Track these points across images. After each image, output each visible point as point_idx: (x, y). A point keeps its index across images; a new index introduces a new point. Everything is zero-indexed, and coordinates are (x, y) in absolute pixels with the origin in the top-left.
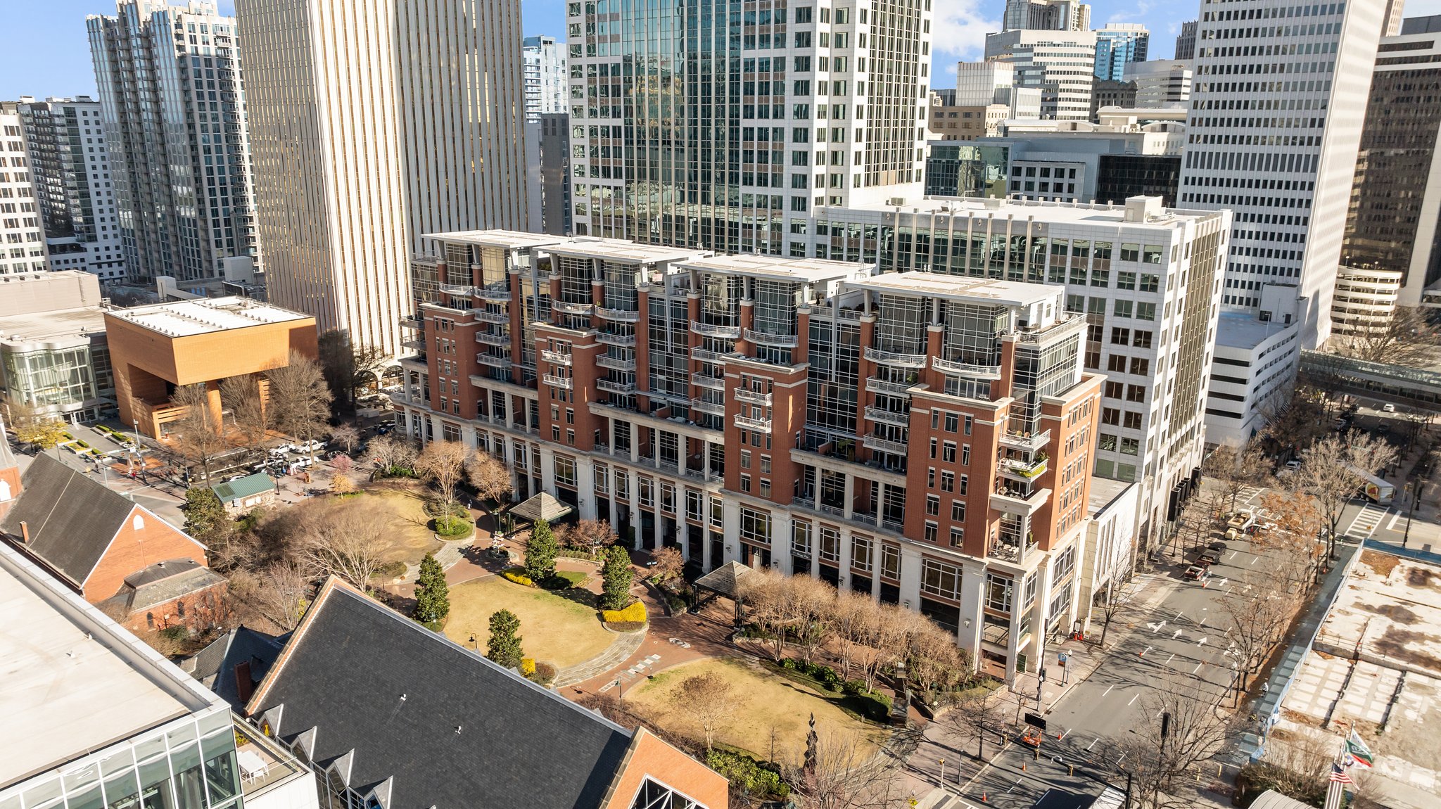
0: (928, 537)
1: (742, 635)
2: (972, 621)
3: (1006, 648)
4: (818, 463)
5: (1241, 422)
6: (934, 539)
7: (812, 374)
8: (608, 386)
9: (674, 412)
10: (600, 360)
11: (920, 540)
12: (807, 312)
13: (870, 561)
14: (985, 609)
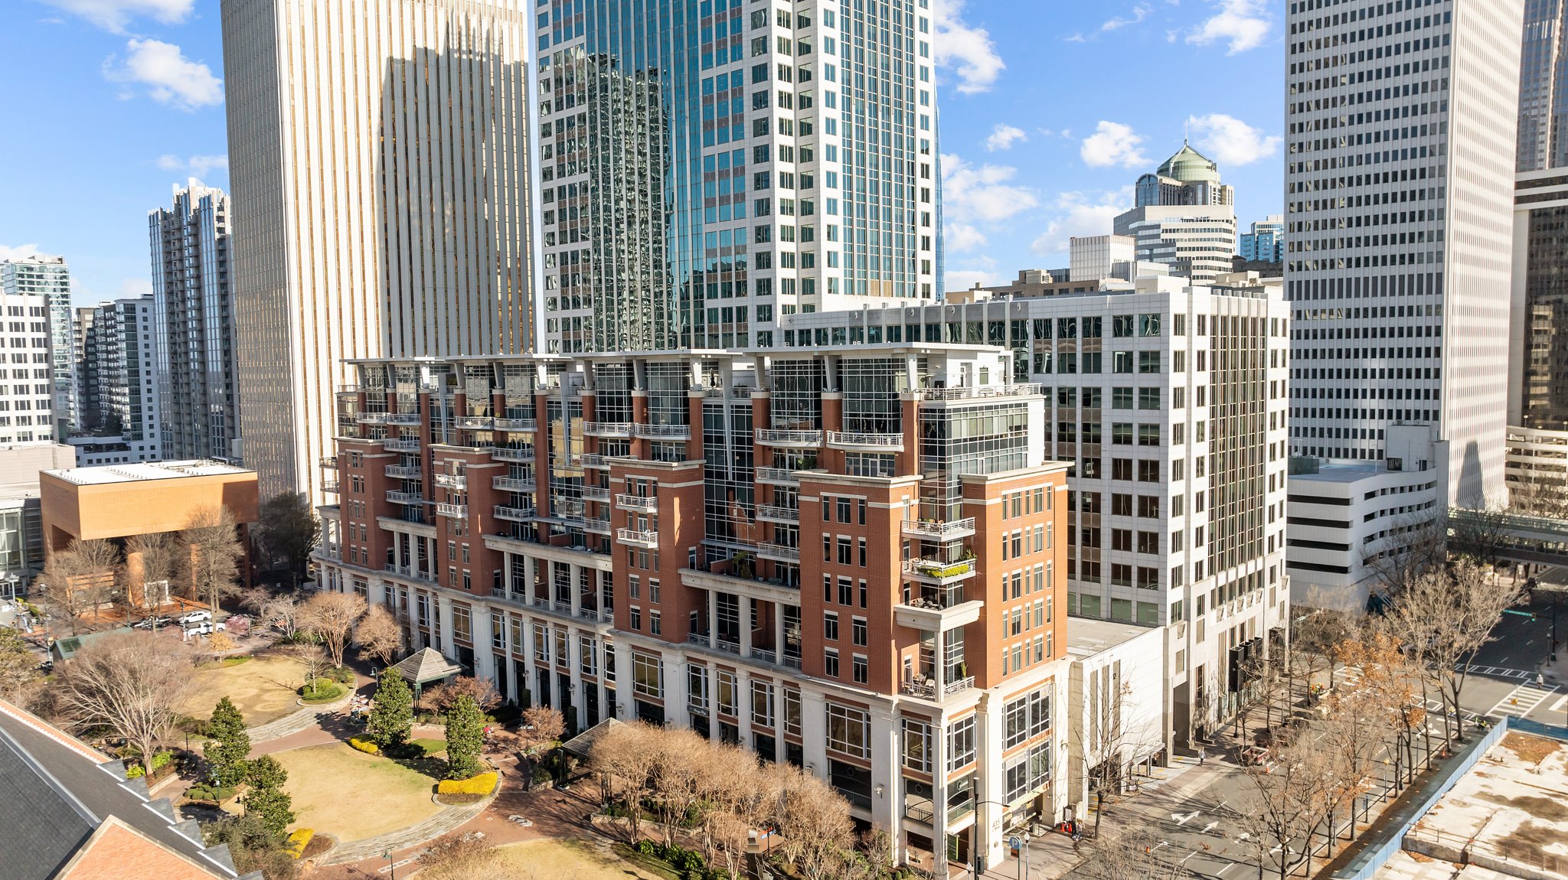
0: (829, 672)
1: (604, 812)
2: (885, 786)
3: (931, 826)
4: (712, 584)
5: (1347, 579)
6: (836, 673)
7: (709, 474)
8: (505, 513)
9: (573, 540)
10: (497, 483)
11: (821, 676)
12: (699, 395)
13: (772, 714)
14: (903, 771)
